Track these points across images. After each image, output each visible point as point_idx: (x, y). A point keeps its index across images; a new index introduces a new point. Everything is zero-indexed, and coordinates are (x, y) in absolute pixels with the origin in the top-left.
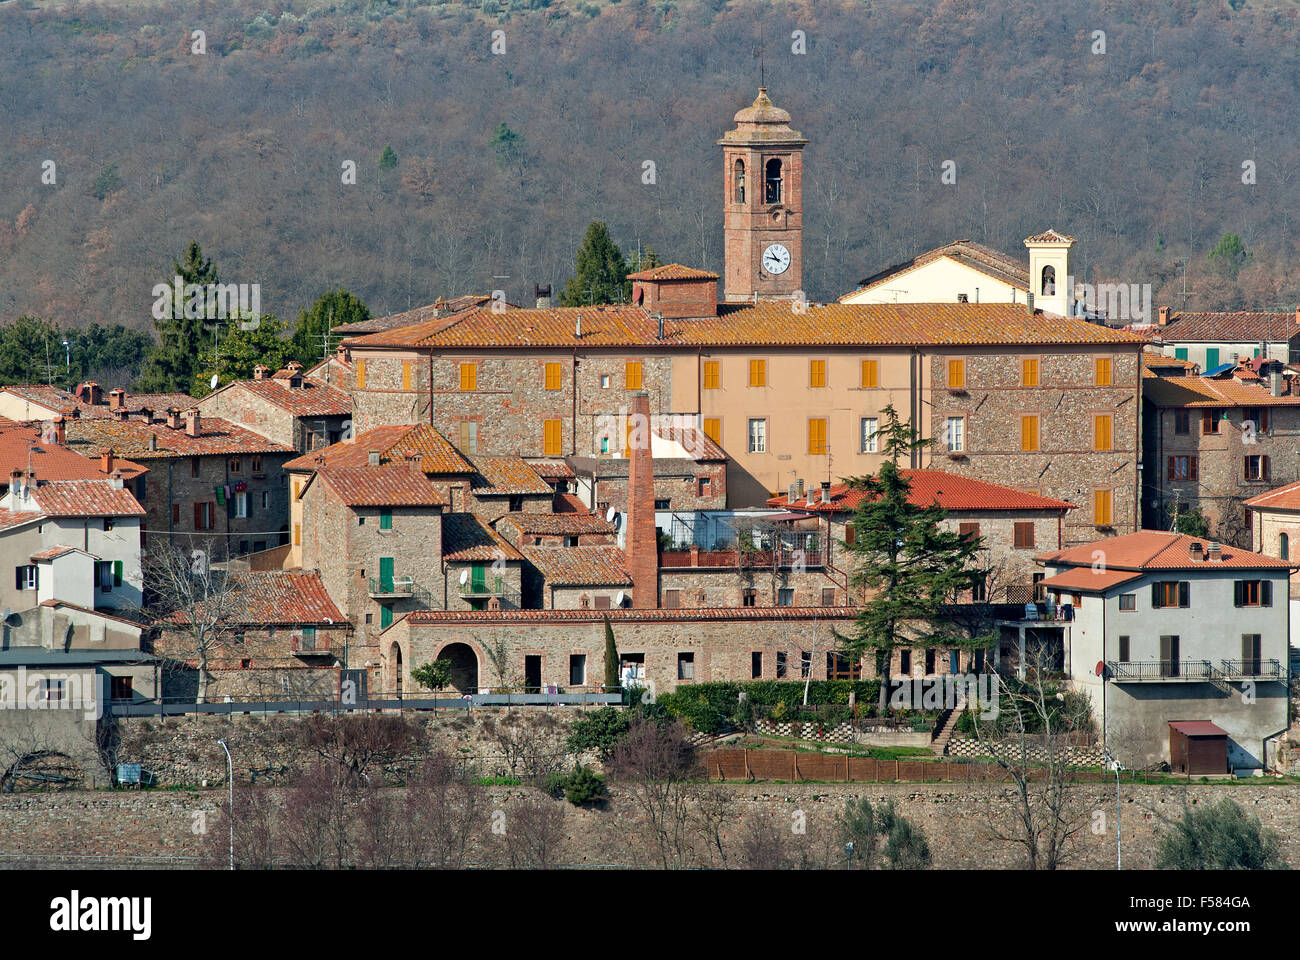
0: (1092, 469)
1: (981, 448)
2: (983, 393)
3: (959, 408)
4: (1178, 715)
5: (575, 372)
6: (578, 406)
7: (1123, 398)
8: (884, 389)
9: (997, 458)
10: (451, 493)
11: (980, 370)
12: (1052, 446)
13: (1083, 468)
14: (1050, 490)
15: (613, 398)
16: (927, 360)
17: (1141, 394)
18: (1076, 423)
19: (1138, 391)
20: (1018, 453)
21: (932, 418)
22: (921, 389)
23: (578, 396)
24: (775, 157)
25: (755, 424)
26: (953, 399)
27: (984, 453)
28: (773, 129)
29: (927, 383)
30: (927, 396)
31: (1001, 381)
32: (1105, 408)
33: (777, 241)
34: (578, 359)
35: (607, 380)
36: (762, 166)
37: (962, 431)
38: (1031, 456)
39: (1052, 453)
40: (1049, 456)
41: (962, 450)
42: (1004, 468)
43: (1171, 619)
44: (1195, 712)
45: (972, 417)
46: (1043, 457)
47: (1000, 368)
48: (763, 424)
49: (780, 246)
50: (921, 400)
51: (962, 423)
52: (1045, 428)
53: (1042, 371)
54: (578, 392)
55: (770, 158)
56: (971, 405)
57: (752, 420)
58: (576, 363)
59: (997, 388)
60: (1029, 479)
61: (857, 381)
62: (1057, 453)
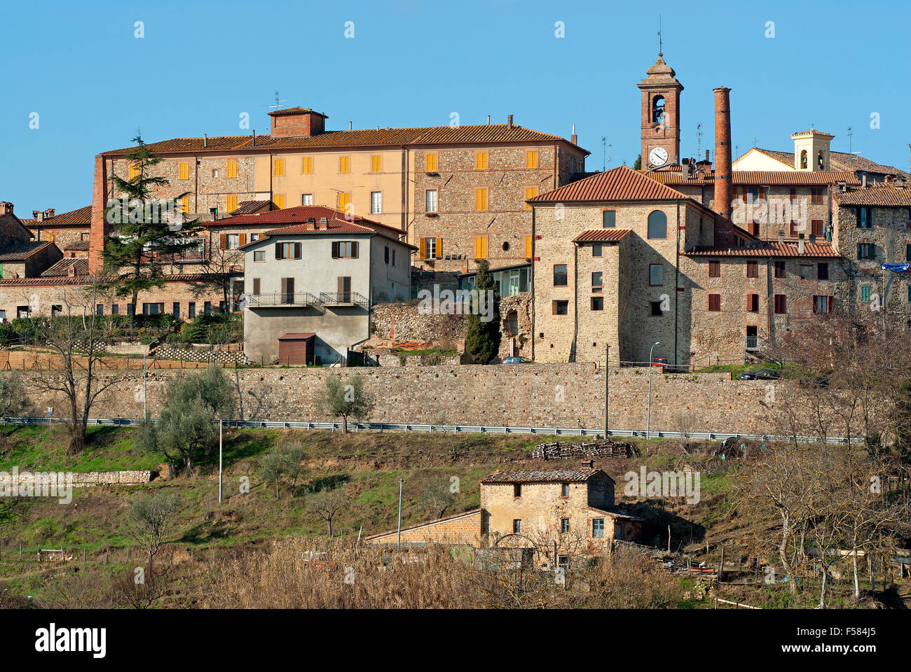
0: (524, 222)
1: (448, 209)
2: (450, 175)
3: (433, 184)
4: (293, 330)
5: (197, 168)
6: (198, 189)
7: (545, 176)
8: (385, 173)
9: (459, 216)
10: (82, 236)
11: (448, 160)
12: (496, 207)
13: (518, 222)
14: (495, 236)
15: (220, 183)
16: (412, 153)
17: (557, 173)
18: (513, 193)
19: (555, 171)
20: (473, 212)
21: (415, 191)
22: (408, 173)
23: (198, 183)
24: (658, 94)
25: (307, 197)
26: (429, 178)
27: (450, 212)
28: (660, 77)
29: (412, 168)
30: (412, 176)
31: (462, 167)
32: (533, 183)
33: (659, 145)
34: (199, 160)
35: (216, 172)
36: (649, 100)
37: (436, 199)
38: (482, 214)
39: (496, 212)
40: (494, 214)
41: (436, 211)
42: (464, 222)
43: (288, 268)
44: (305, 327)
45: (442, 190)
46: (491, 215)
47: (461, 159)
48: (311, 197)
49: (661, 149)
50: (408, 179)
51: (435, 193)
52: (492, 196)
53: (490, 160)
54: (199, 181)
55: (656, 94)
56: (441, 181)
57: (303, 195)
58: (198, 163)
59: (460, 171)
60: (481, 229)
61: (368, 168)
62: (500, 212)
